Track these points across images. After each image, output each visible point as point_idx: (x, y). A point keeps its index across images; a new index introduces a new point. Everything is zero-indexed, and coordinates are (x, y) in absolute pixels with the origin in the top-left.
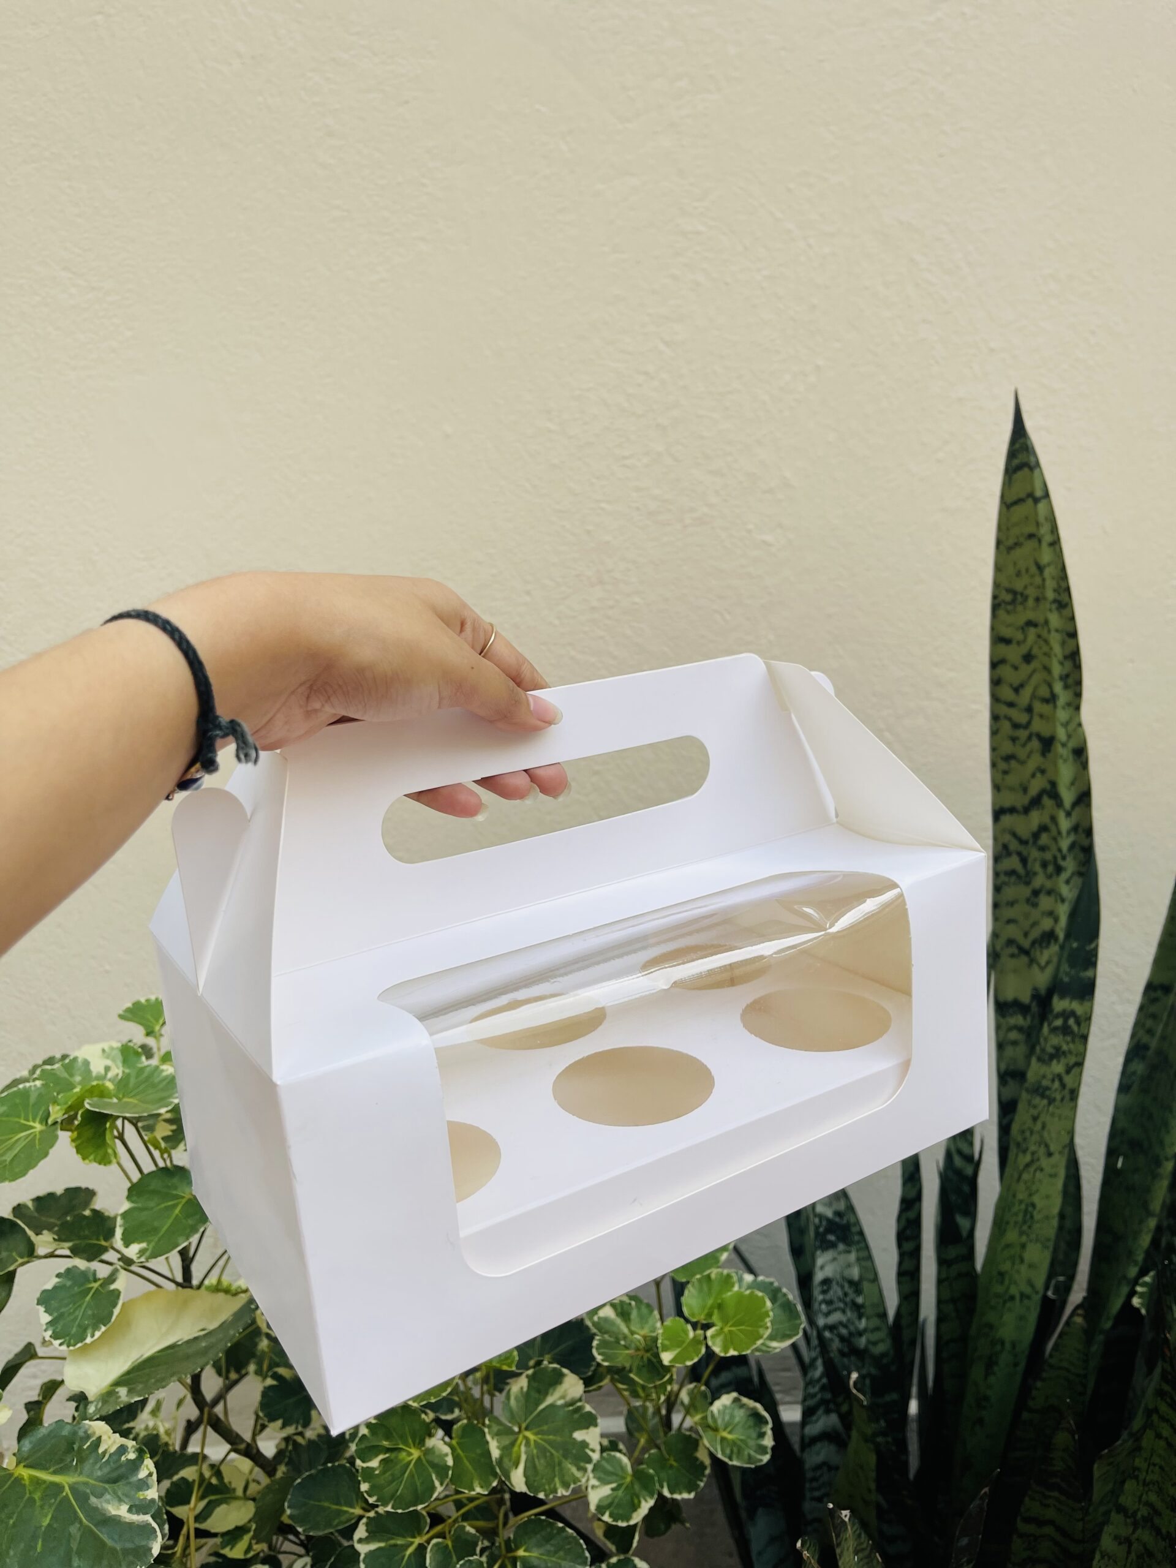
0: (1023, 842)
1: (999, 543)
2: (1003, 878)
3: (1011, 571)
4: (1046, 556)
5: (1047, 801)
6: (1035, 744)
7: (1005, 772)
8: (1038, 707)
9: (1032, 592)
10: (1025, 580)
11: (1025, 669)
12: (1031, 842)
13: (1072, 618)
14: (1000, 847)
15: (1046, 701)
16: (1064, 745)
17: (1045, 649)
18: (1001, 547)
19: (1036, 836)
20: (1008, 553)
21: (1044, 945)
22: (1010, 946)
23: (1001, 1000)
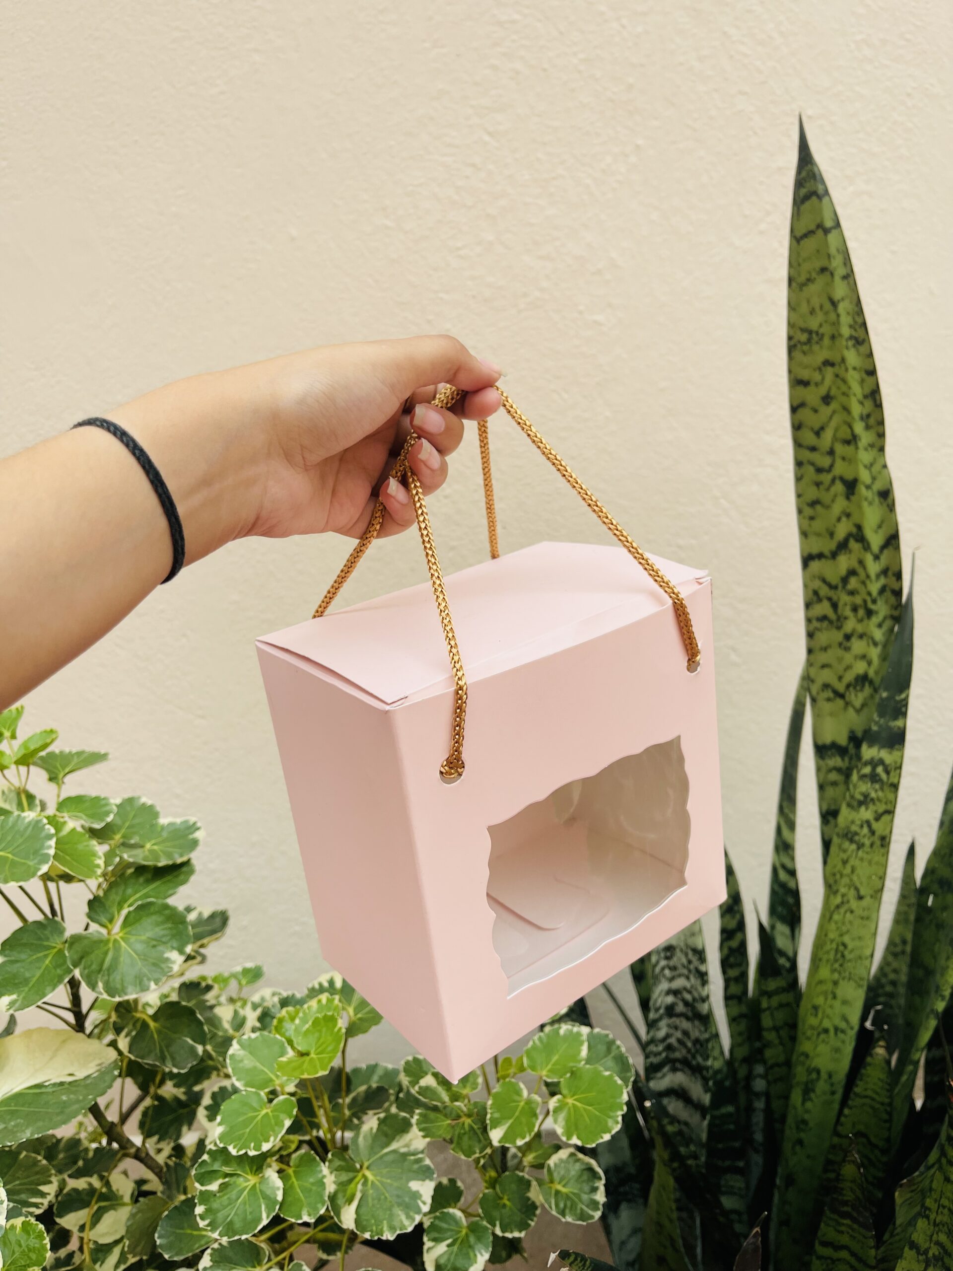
0: (832, 587)
1: (791, 280)
2: (816, 624)
3: (804, 308)
4: (840, 290)
5: (854, 545)
6: (839, 487)
7: (812, 518)
8: (839, 449)
9: (826, 330)
10: (820, 317)
11: (826, 411)
12: (840, 585)
13: (871, 355)
14: (811, 593)
15: (848, 442)
16: (868, 487)
17: (844, 388)
18: (794, 284)
19: (845, 580)
20: (801, 290)
21: (858, 688)
22: (826, 690)
23: (820, 743)
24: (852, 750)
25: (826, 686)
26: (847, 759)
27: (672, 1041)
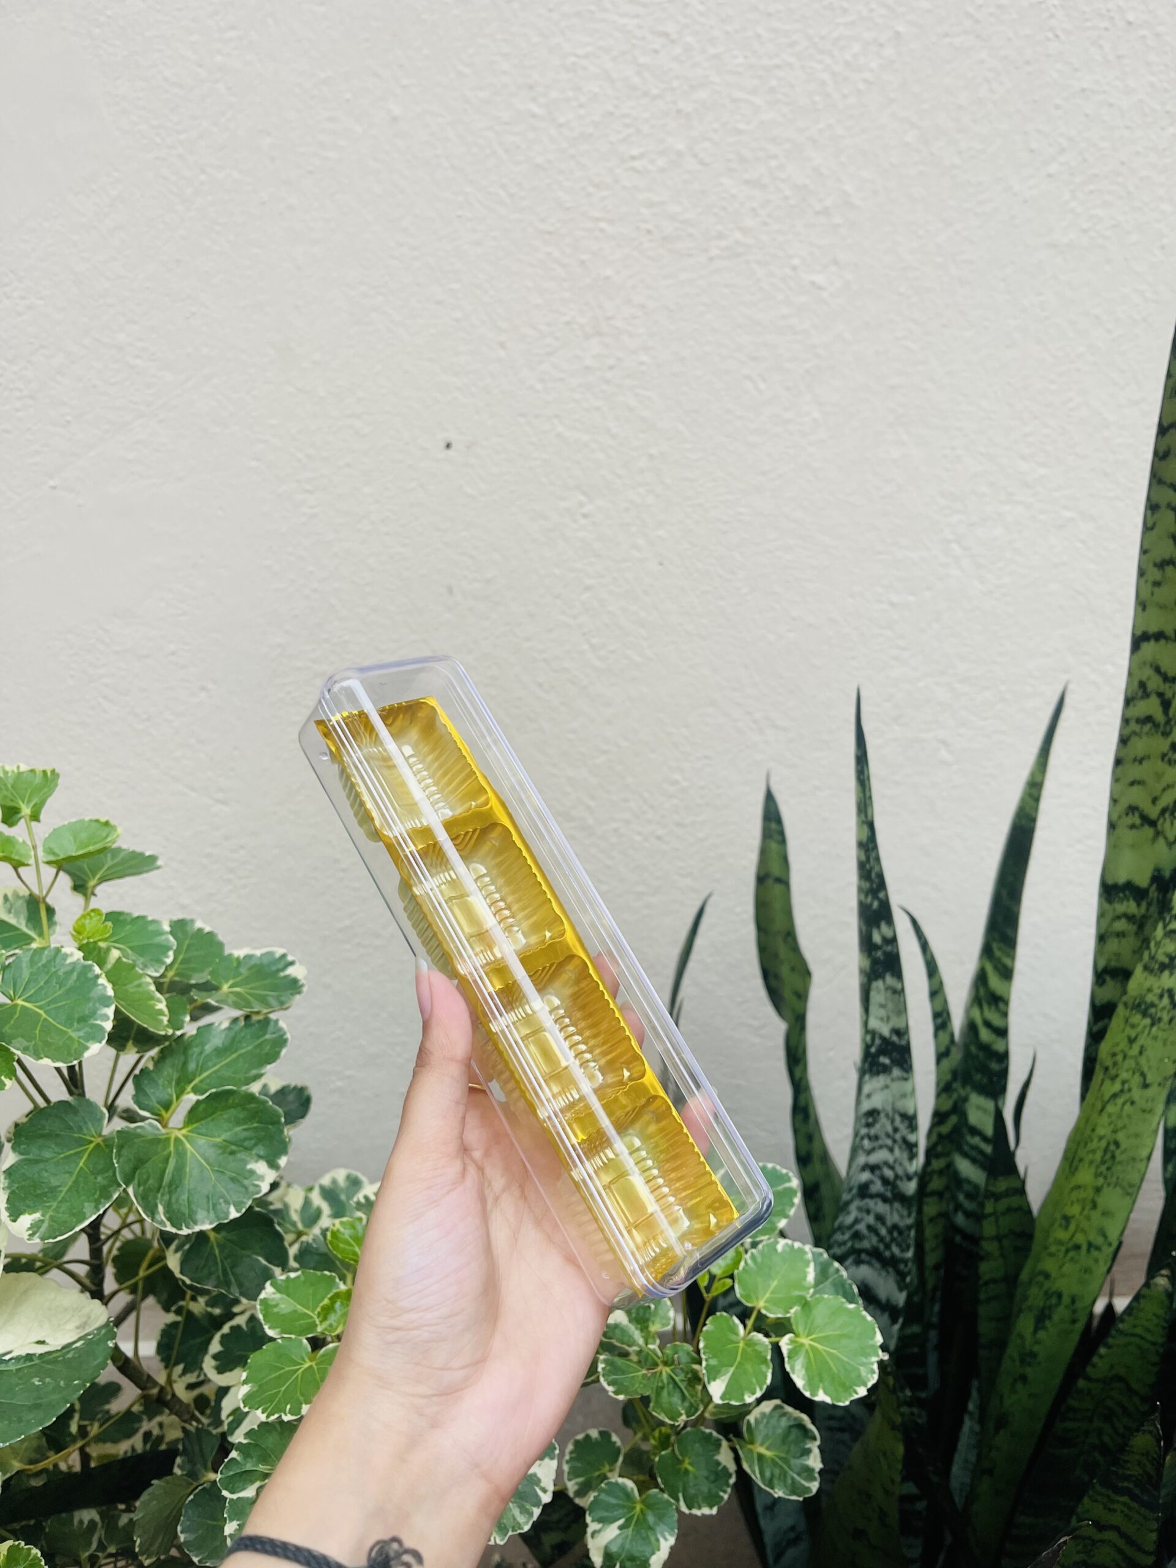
0: (1168, 682)
2: (1134, 726)
7: (1157, 584)
22: (1130, 814)
23: (1110, 881)
24: (1153, 893)
25: (1132, 809)
26: (1144, 905)
27: (861, 1227)
